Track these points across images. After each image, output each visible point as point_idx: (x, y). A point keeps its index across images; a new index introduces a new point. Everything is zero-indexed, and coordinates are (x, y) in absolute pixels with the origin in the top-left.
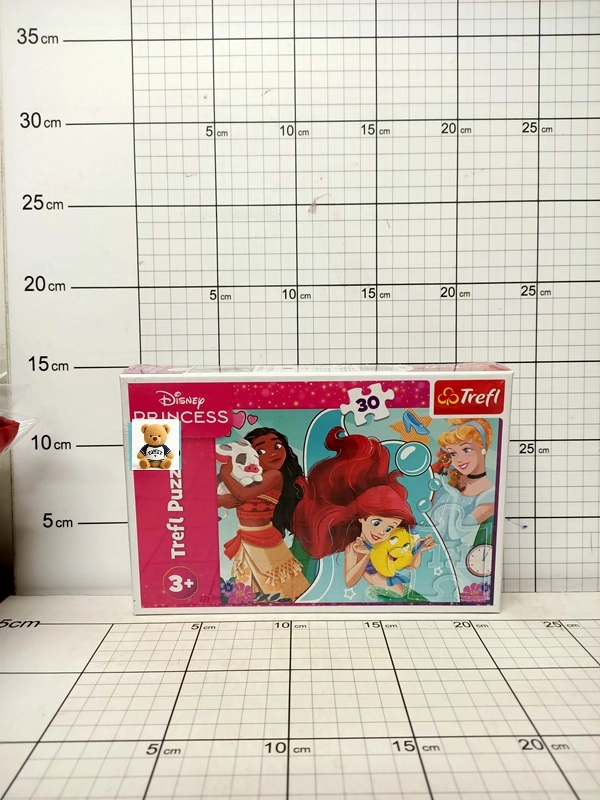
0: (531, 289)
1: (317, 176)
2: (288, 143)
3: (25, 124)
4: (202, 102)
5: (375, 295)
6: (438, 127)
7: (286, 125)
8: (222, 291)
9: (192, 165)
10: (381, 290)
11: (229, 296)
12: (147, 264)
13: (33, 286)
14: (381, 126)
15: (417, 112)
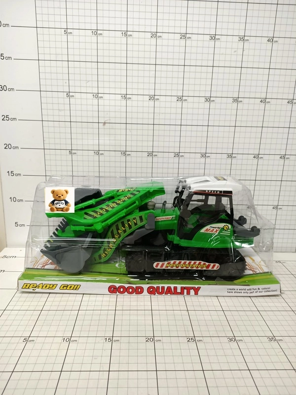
0: (177, 155)
1: (106, 113)
2: (96, 101)
3: (1, 89)
4: (65, 84)
5: (125, 154)
6: (148, 97)
7: (95, 94)
8: (73, 151)
9: (61, 107)
10: (127, 153)
11: (75, 153)
12: (47, 141)
13: (7, 147)
14: (128, 96)
15: (141, 92)
